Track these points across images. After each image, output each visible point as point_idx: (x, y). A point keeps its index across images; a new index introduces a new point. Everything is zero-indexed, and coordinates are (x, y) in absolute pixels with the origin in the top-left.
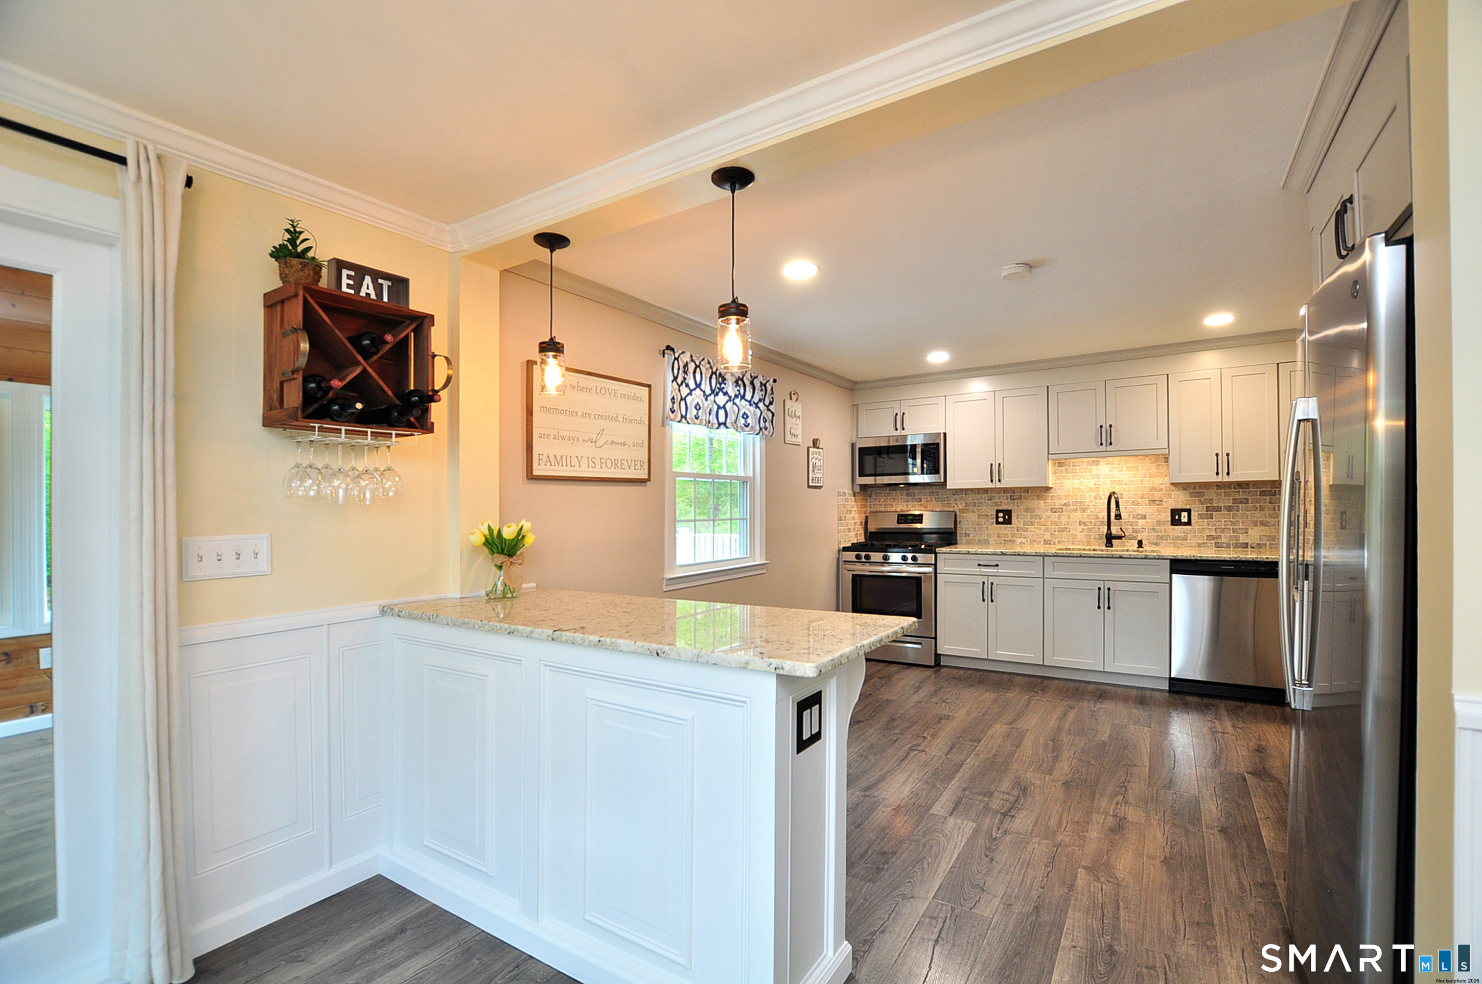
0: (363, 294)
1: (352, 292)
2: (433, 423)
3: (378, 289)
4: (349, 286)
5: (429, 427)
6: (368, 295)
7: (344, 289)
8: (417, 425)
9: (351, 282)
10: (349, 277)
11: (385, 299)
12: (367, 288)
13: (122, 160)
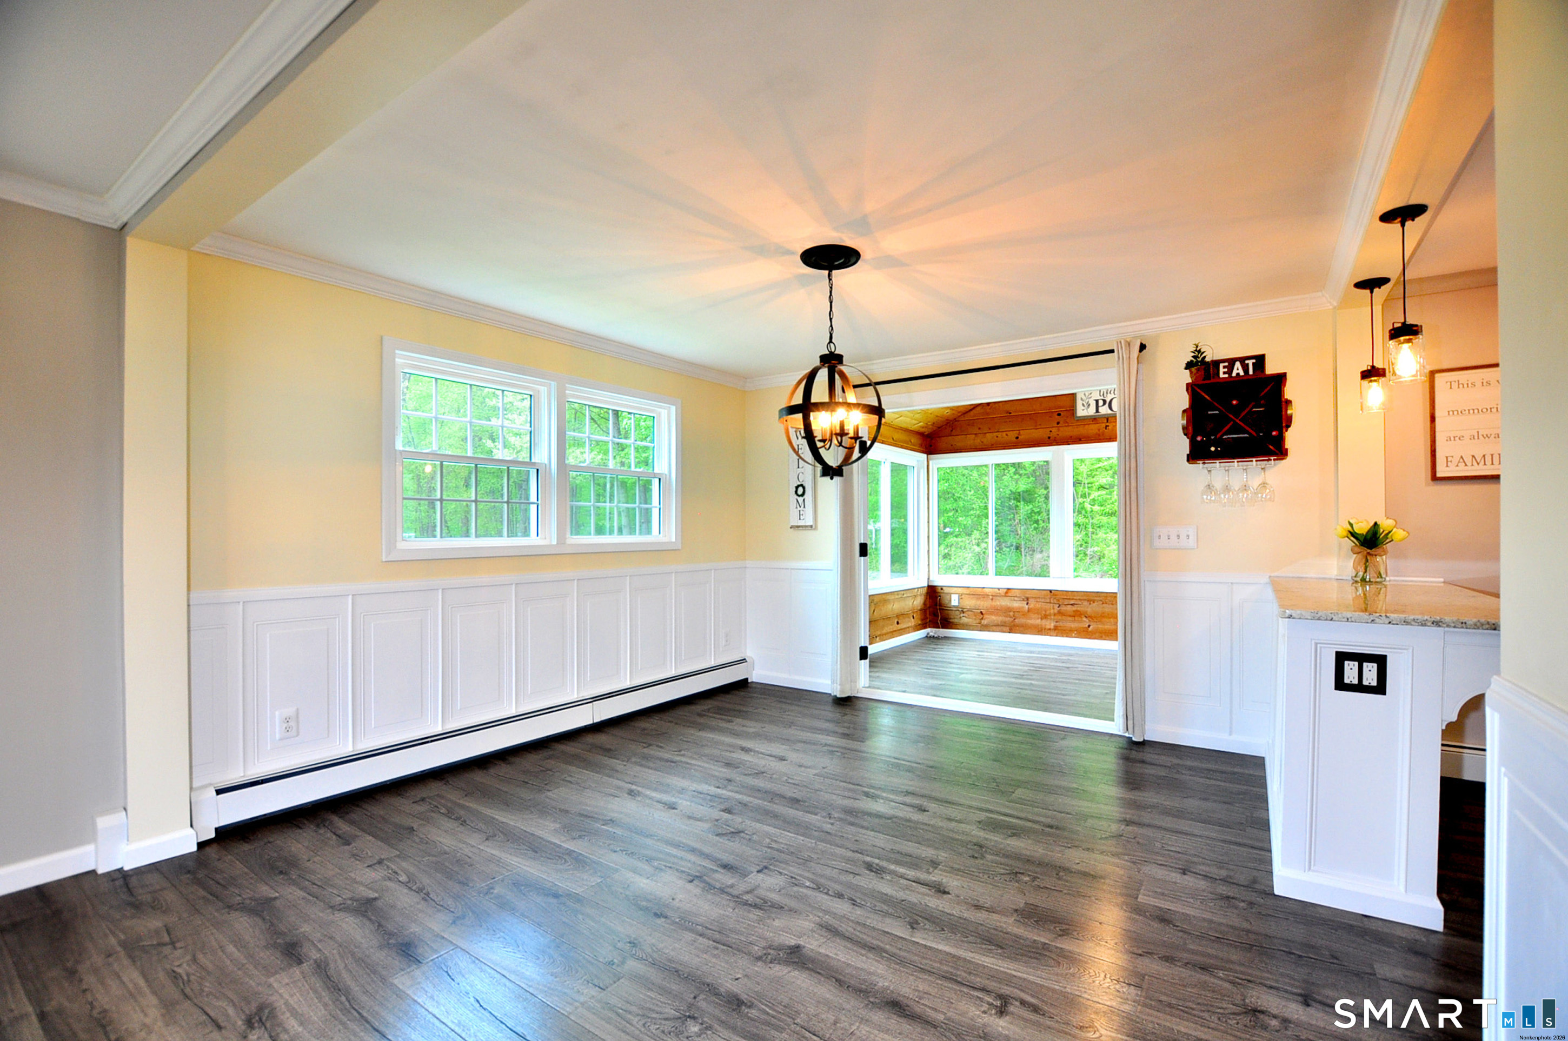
0: (1234, 374)
1: (1226, 376)
2: (1287, 449)
3: (1245, 368)
4: (1224, 373)
5: (1284, 452)
6: (1238, 374)
7: (1222, 375)
8: (1277, 452)
9: (1226, 370)
10: (1224, 367)
11: (1251, 372)
12: (1238, 369)
13: (1112, 351)
